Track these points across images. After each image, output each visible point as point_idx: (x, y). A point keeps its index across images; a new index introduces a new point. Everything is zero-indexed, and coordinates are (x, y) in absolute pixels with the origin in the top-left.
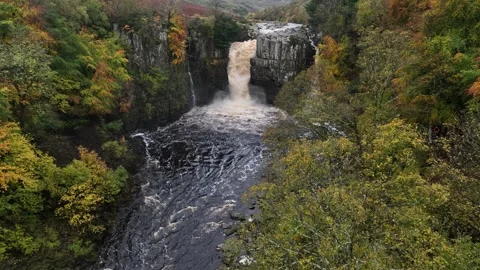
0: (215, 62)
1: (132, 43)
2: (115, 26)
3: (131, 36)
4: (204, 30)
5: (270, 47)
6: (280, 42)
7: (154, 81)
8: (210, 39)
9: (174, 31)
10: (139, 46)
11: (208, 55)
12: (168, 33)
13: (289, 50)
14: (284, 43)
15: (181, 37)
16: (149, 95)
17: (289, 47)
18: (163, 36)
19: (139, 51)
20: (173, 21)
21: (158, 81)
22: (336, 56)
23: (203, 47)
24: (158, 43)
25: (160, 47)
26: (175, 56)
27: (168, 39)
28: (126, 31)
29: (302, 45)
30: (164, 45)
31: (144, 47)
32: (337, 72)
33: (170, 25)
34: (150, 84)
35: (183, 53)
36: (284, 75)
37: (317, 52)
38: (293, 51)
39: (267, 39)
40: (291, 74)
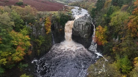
0: (61, 30)
1: (32, 28)
2: (26, 23)
3: (32, 26)
4: (57, 20)
5: (79, 25)
6: (82, 24)
7: (40, 41)
9: (46, 23)
10: (34, 29)
11: (58, 27)
12: (45, 24)
13: (85, 27)
14: (84, 25)
15: (49, 25)
16: (38, 46)
17: (85, 26)
18: (43, 25)
19: (35, 31)
20: (46, 20)
21: (42, 41)
22: (103, 32)
23: (57, 25)
24: (41, 28)
25: (42, 29)
26: (47, 31)
27: (45, 26)
28: (30, 25)
29: (89, 25)
30: (43, 28)
31: (36, 29)
32: (103, 38)
33: (45, 21)
34: (39, 43)
35: (50, 29)
36: (84, 35)
37: (94, 27)
38: (87, 27)
39: (78, 23)
40: (86, 35)
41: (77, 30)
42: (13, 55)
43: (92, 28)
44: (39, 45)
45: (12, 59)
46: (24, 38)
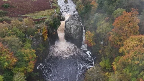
0: (55, 33)
1: (32, 39)
4: (51, 25)
7: (41, 49)
8: (52, 27)
9: (44, 32)
10: (34, 39)
11: (52, 31)
13: (76, 30)
14: (75, 28)
15: (46, 33)
18: (41, 34)
19: (35, 41)
22: (91, 36)
25: (41, 38)
29: (80, 28)
30: (41, 36)
32: (91, 40)
33: (42, 30)
34: (40, 51)
35: (47, 37)
36: (75, 37)
37: (84, 28)
38: (78, 30)
39: (70, 26)
40: (77, 36)
41: (70, 33)
42: (27, 68)
43: (82, 29)
44: (40, 53)
45: (26, 71)
46: (30, 52)
